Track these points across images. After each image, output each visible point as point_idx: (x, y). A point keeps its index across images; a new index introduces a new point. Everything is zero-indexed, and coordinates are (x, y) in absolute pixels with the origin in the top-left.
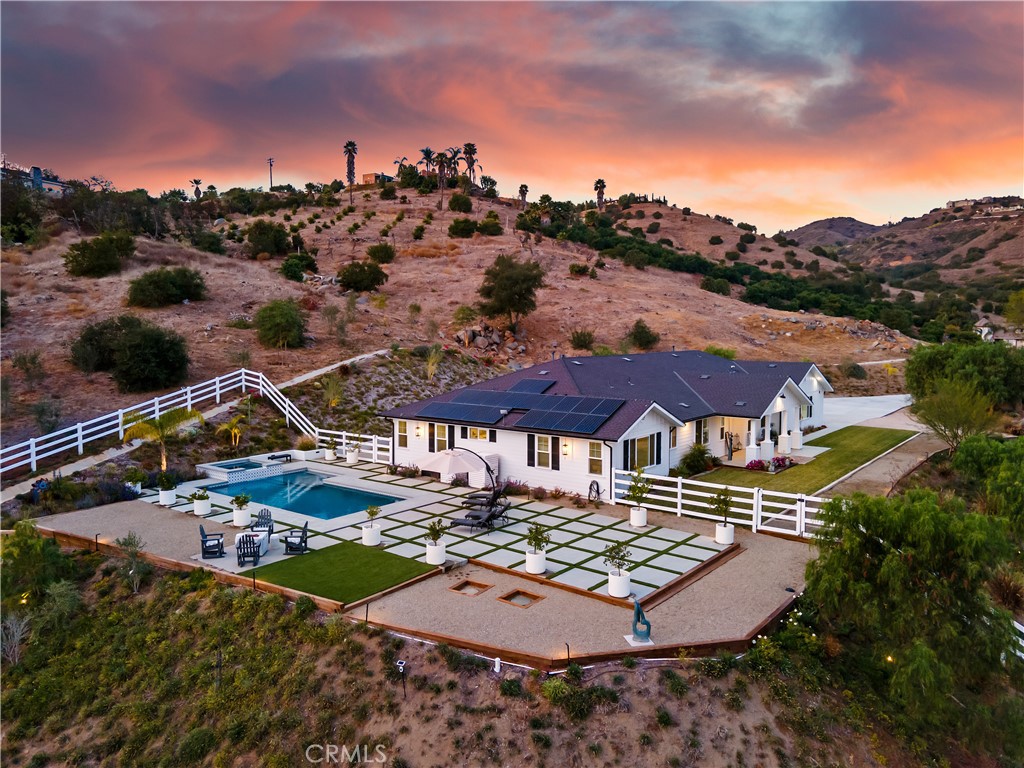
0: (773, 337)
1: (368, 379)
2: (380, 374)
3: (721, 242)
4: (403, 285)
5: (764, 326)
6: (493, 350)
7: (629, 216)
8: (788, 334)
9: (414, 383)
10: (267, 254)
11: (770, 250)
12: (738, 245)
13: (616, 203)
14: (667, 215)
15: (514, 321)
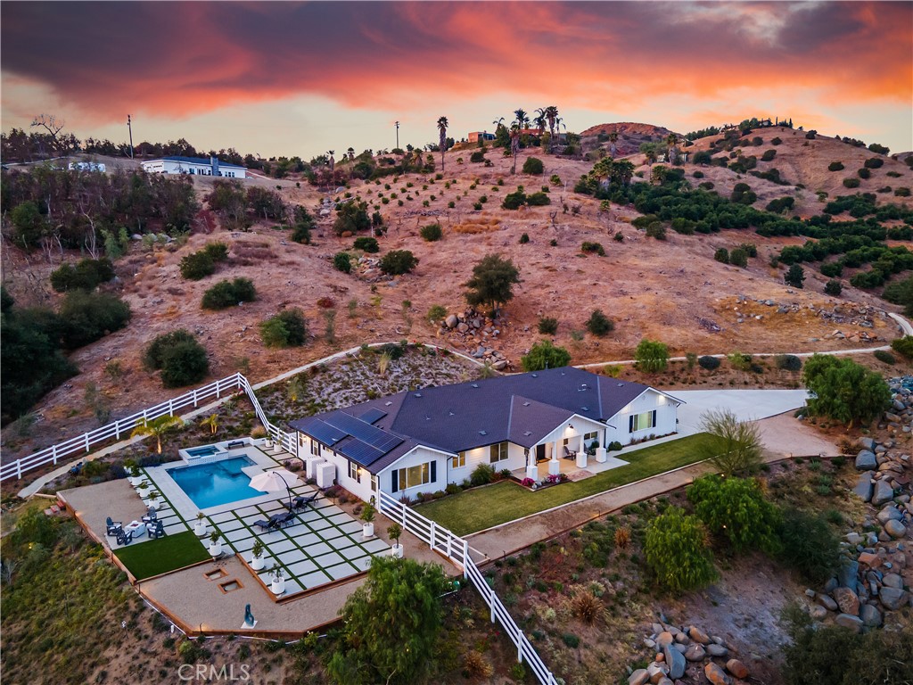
0: (740, 320)
1: (331, 376)
2: (342, 371)
3: (842, 168)
4: (434, 266)
5: (736, 309)
6: (471, 334)
7: (746, 144)
8: (758, 317)
9: (367, 378)
10: (349, 233)
11: (898, 175)
12: (860, 171)
13: (737, 129)
14: (788, 140)
15: (495, 308)
